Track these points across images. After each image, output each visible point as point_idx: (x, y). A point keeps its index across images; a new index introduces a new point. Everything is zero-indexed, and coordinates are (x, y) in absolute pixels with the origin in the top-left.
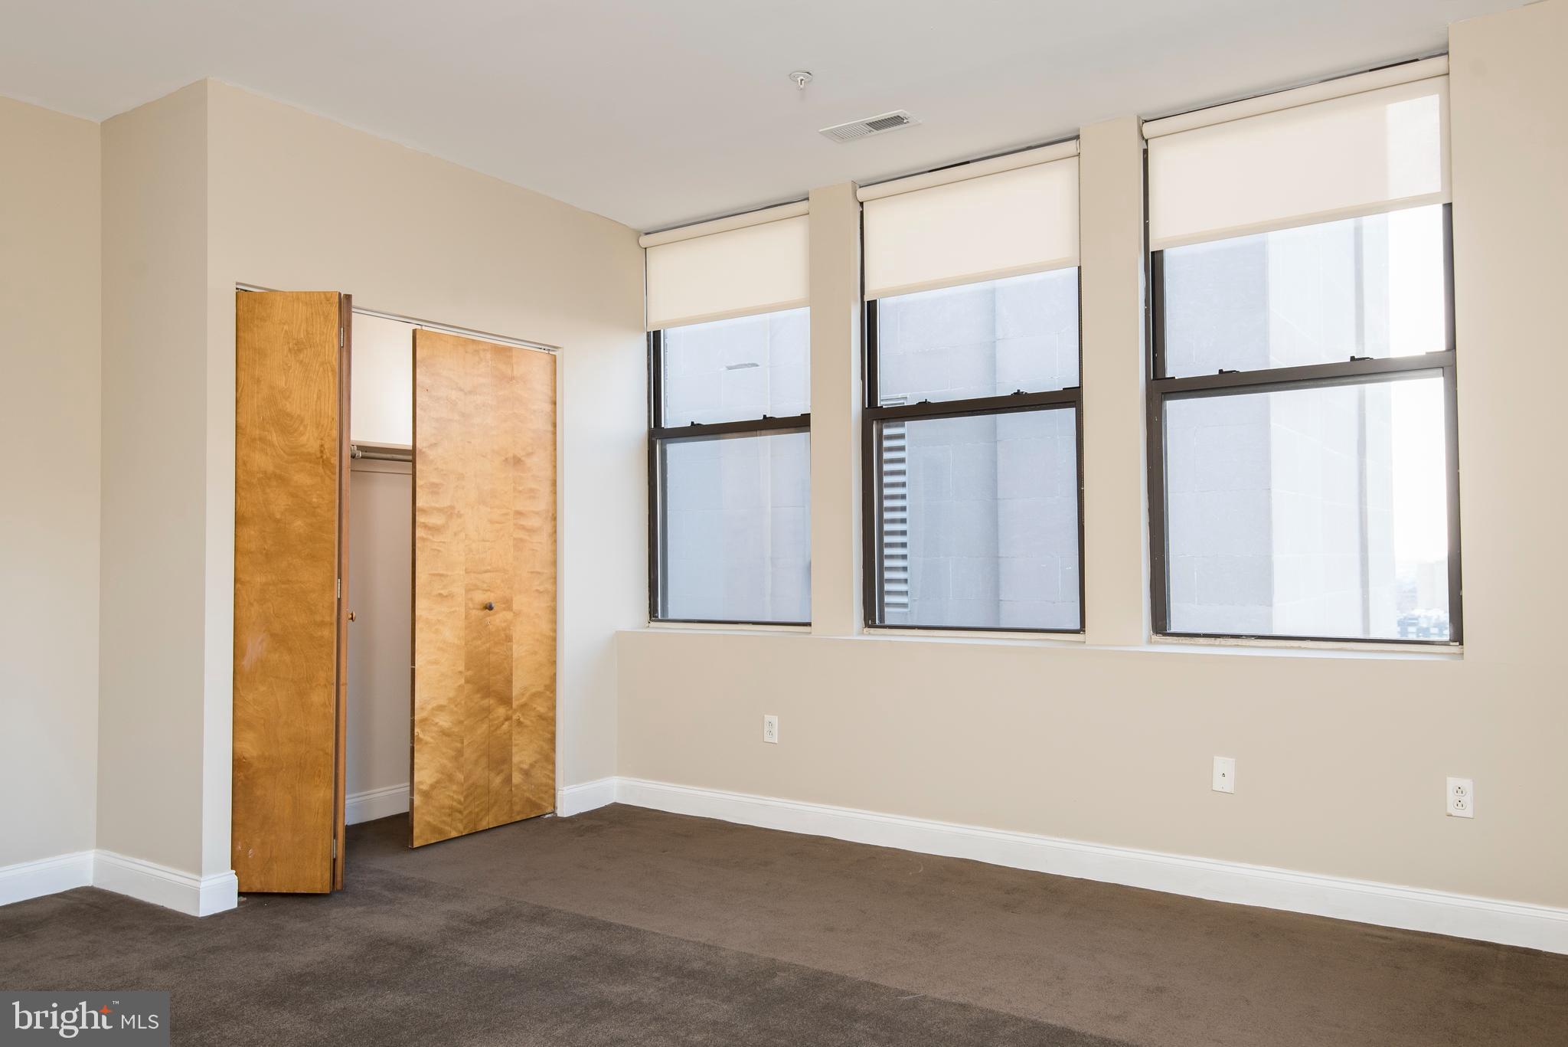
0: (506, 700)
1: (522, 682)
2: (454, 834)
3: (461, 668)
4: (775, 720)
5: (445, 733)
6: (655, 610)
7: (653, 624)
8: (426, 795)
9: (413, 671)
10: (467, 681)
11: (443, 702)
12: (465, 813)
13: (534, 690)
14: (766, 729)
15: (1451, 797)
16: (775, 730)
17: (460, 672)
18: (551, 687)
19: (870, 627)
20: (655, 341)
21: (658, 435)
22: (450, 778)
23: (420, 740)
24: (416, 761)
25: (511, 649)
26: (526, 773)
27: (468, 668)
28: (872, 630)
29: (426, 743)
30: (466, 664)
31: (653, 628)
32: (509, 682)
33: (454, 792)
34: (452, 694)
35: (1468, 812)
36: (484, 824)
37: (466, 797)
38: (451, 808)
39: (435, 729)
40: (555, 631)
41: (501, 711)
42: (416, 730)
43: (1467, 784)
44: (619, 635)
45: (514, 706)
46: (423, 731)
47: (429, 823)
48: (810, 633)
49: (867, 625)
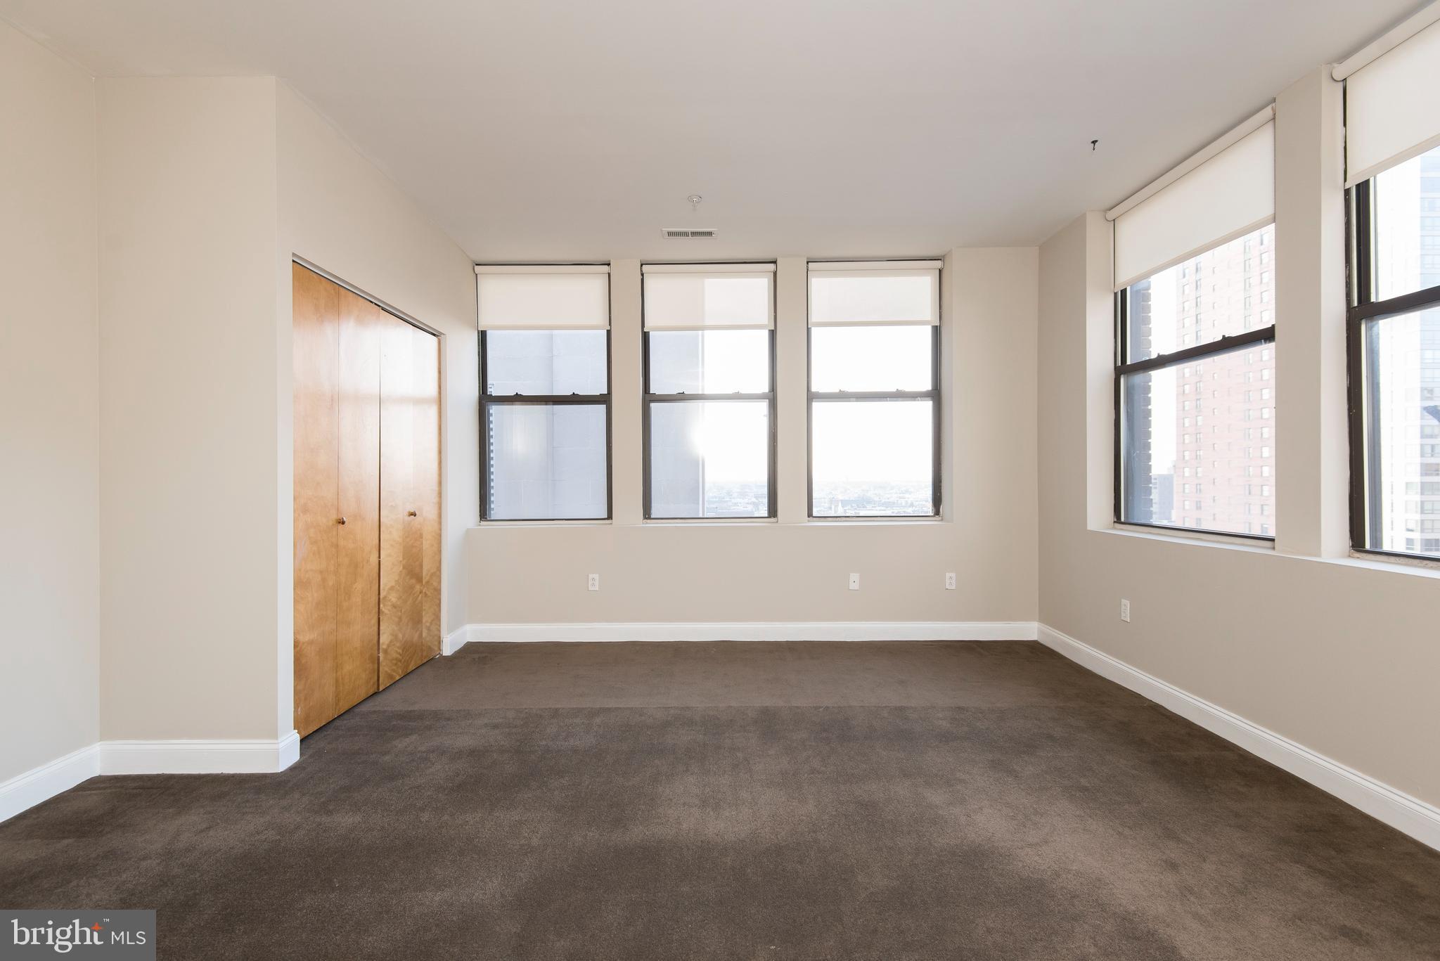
0: (419, 580)
1: (427, 567)
2: (398, 678)
3: (401, 559)
4: (596, 576)
5: (394, 606)
6: (484, 513)
7: (483, 523)
8: (386, 652)
9: (379, 561)
10: (404, 568)
11: (393, 584)
12: (403, 660)
13: (432, 571)
14: (590, 583)
15: (948, 581)
16: (597, 583)
17: (401, 561)
18: (439, 569)
19: (646, 519)
20: (483, 337)
21: (485, 399)
22: (396, 636)
23: (383, 612)
24: (381, 628)
25: (422, 544)
26: (429, 629)
27: (404, 559)
28: (649, 521)
29: (386, 614)
30: (403, 555)
31: (483, 525)
32: (421, 566)
33: (398, 648)
34: (397, 579)
35: (954, 587)
36: (411, 667)
37: (403, 651)
38: (396, 659)
39: (390, 604)
40: (441, 530)
41: (418, 587)
42: (381, 606)
43: (953, 575)
44: (468, 531)
45: (424, 583)
46: (384, 606)
47: (386, 672)
48: (611, 524)
49: (645, 518)
